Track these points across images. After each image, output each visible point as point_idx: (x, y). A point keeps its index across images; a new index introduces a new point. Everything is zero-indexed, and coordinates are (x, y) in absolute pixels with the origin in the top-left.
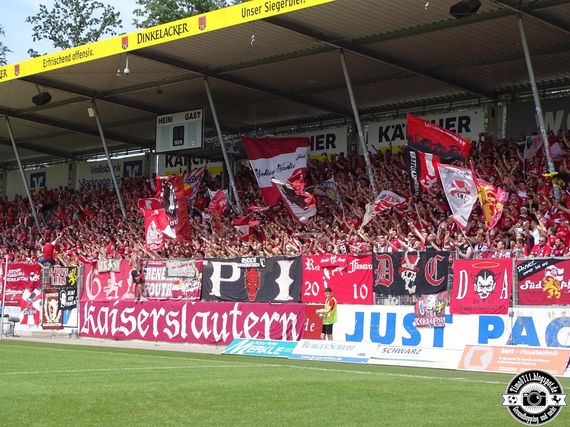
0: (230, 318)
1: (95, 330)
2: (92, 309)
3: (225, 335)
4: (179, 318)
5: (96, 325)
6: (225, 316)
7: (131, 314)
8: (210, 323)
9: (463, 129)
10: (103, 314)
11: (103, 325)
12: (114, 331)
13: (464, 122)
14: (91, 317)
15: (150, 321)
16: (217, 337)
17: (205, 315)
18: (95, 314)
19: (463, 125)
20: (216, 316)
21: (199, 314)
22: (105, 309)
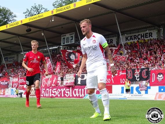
0: (84, 90)
1: (45, 95)
2: (44, 89)
3: (83, 95)
4: (69, 91)
5: (45, 94)
6: (83, 90)
7: (55, 90)
8: (79, 92)
9: (150, 36)
10: (47, 91)
11: (47, 94)
12: (50, 95)
13: (150, 34)
14: (44, 92)
15: (61, 92)
16: (81, 96)
17: (77, 90)
18: (45, 91)
19: (150, 35)
20: (80, 90)
21: (75, 90)
22: (48, 89)
